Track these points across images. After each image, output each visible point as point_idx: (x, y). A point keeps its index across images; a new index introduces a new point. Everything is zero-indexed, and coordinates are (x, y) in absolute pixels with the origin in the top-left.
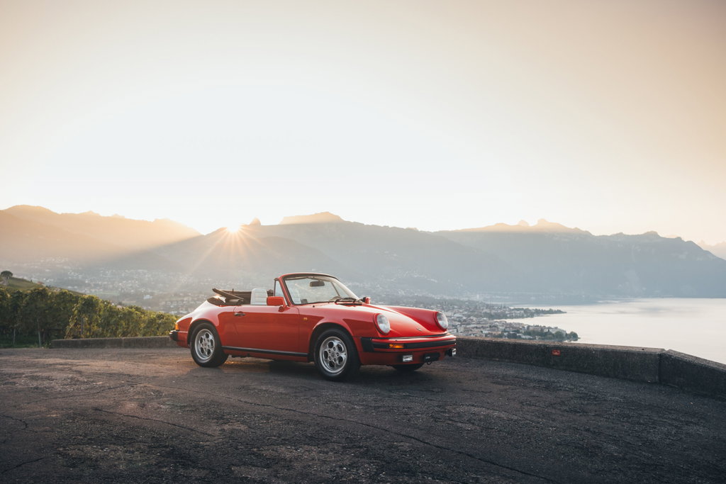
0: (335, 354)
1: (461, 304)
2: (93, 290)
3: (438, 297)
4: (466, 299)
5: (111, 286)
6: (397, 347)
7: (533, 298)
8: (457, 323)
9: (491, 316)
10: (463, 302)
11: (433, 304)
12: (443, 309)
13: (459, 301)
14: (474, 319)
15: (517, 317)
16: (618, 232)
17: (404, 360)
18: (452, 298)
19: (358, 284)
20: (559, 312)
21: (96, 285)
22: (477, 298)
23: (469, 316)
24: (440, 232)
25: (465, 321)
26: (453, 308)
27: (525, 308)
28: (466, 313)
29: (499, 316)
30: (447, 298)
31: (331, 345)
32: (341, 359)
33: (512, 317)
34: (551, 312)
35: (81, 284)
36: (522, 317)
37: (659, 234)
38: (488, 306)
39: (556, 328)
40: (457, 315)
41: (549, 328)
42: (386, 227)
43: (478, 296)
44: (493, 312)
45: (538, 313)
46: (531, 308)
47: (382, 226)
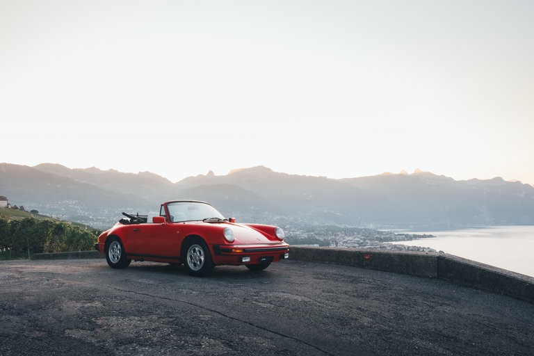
0: (196, 257)
1: (359, 231)
2: (95, 223)
3: (342, 226)
4: (363, 227)
5: (108, 220)
6: (238, 251)
7: (412, 226)
8: (356, 245)
9: (381, 240)
10: (361, 230)
11: (338, 231)
12: (346, 235)
13: (357, 229)
14: (369, 242)
15: (399, 240)
16: (473, 178)
17: (243, 261)
18: (352, 227)
19: (284, 217)
20: (431, 236)
21: (97, 220)
22: (371, 226)
23: (365, 240)
24: (344, 179)
25: (362, 243)
26: (354, 234)
27: (406, 233)
28: (362, 237)
29: (386, 240)
30: (349, 227)
31: (194, 251)
32: (200, 260)
33: (396, 240)
34: (424, 236)
35: (87, 219)
36: (404, 240)
37: (504, 179)
38: (379, 233)
39: (429, 248)
40: (357, 239)
41: (424, 248)
42: (304, 176)
43: (371, 225)
44: (382, 237)
45: (416, 237)
46: (410, 233)
47: (301, 175)
